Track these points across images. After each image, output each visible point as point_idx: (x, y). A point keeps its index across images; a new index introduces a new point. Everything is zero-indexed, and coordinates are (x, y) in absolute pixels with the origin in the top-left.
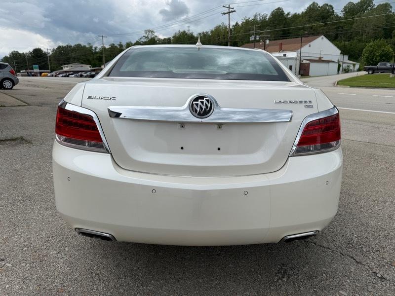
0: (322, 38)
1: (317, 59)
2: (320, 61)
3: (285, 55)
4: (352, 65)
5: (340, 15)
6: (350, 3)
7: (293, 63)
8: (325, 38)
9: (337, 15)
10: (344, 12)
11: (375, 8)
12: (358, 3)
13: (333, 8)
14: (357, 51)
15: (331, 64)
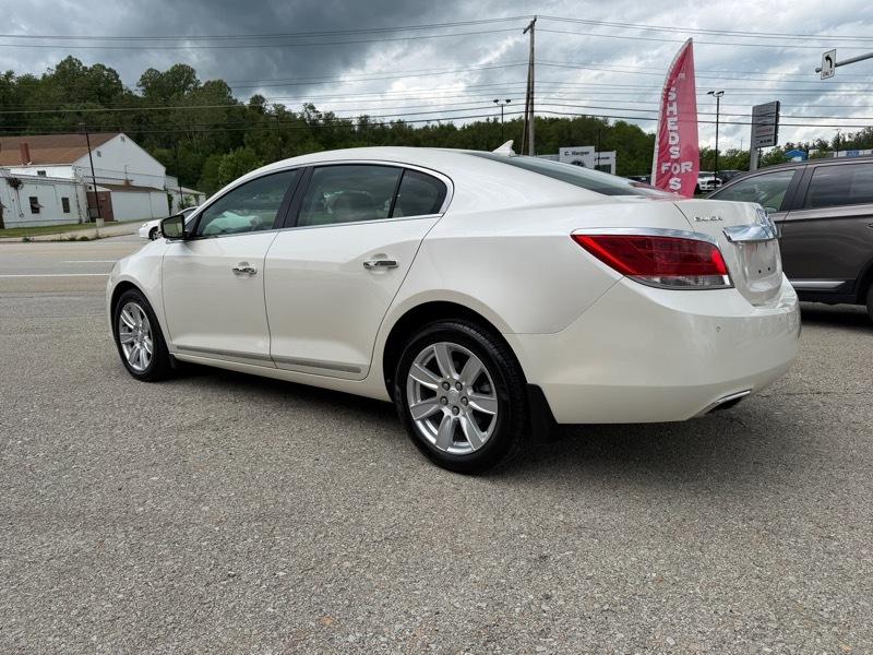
0: (123, 139)
1: (122, 183)
2: (128, 187)
3: (43, 173)
4: (192, 197)
5: (135, 93)
6: (151, 70)
7: (69, 192)
8: (127, 139)
9: (130, 92)
10: (142, 88)
11: (201, 88)
12: (168, 73)
13: (117, 76)
14: (189, 169)
15: (153, 195)
